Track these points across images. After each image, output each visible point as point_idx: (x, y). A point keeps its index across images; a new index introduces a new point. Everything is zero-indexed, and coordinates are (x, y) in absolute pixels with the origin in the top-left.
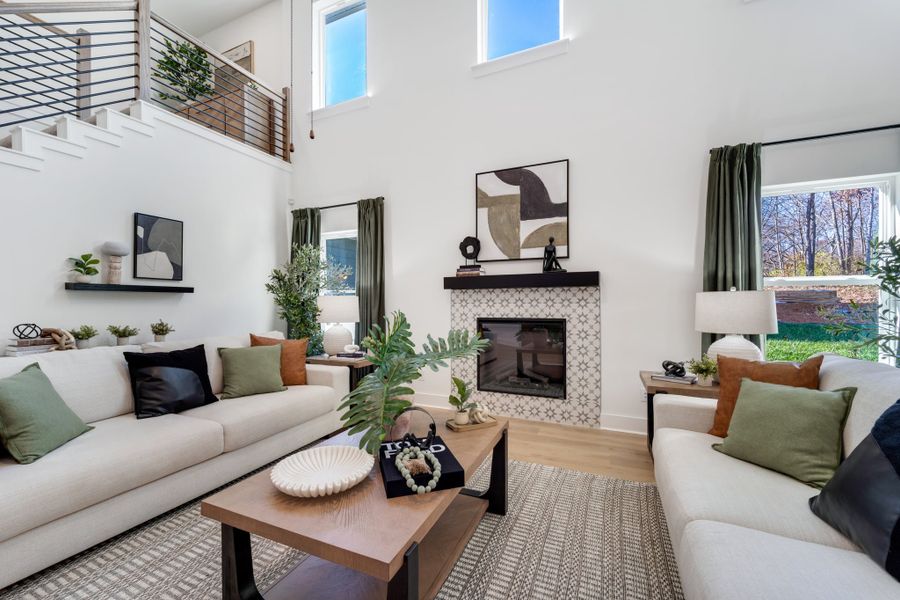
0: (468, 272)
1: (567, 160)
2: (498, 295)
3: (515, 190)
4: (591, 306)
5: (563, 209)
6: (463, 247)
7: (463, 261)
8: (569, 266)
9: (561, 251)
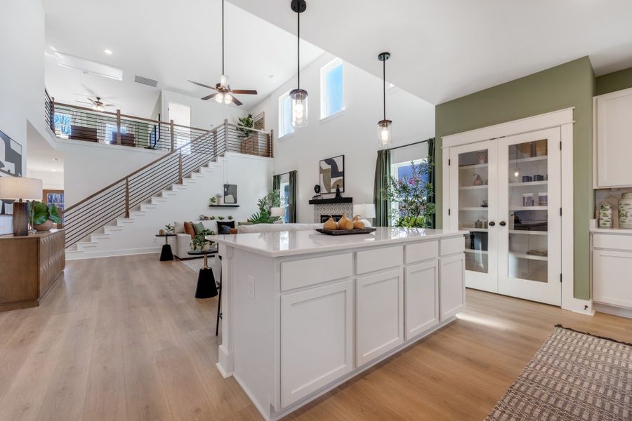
0: (316, 198)
1: (344, 156)
2: (326, 206)
3: (329, 167)
4: (350, 210)
5: (343, 174)
6: (315, 189)
7: (315, 194)
8: (344, 195)
9: (341, 190)
